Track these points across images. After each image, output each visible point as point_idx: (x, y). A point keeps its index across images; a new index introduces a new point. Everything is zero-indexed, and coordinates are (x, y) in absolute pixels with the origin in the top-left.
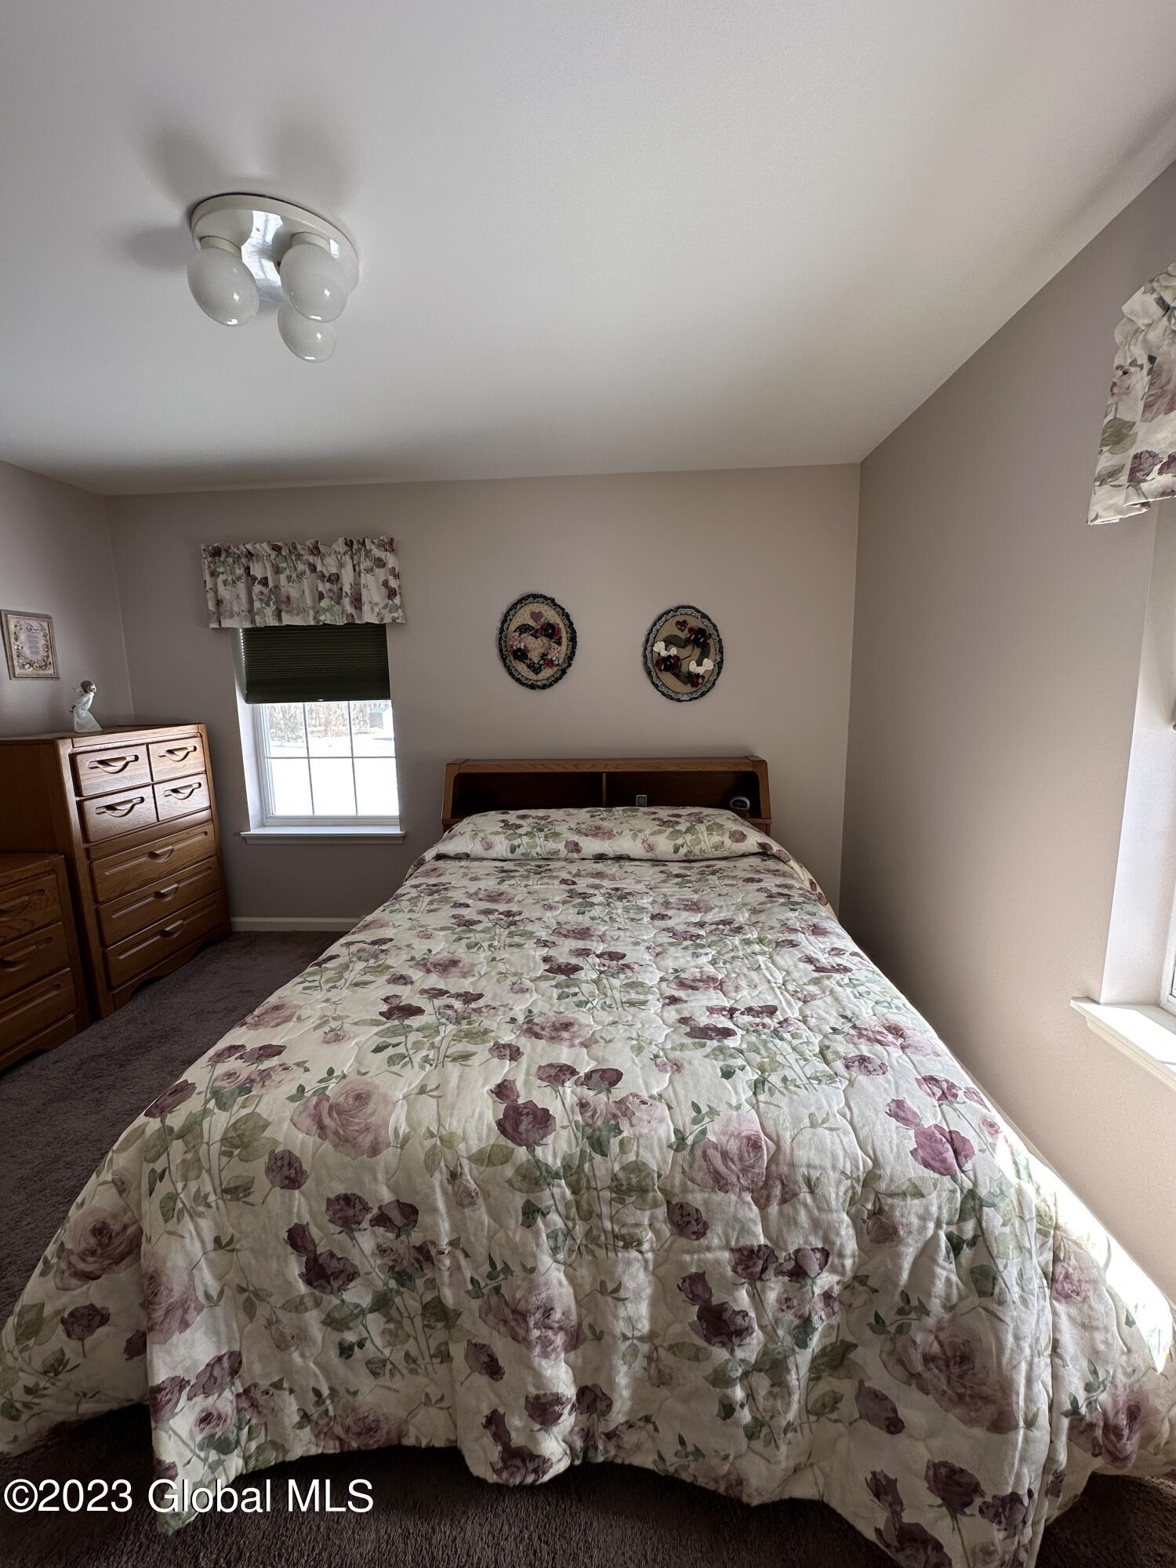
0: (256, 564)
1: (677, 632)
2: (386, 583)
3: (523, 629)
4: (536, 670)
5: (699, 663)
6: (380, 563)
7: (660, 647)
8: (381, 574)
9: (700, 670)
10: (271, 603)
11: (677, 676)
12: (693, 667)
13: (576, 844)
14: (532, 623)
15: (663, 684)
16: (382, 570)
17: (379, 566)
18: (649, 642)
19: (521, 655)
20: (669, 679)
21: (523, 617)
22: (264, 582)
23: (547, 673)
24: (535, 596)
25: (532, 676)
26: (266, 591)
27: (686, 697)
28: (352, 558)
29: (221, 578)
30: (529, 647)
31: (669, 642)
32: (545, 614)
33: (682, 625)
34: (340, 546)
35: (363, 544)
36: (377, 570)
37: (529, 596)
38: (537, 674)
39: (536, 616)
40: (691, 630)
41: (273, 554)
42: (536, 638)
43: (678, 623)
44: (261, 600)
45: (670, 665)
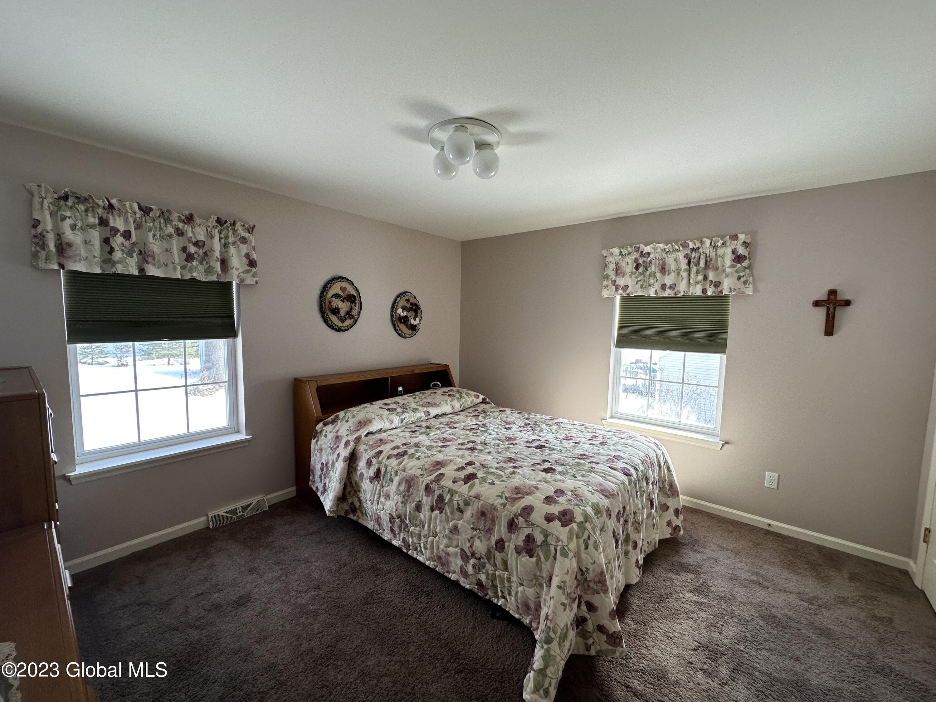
0: (117, 217)
1: (406, 304)
2: (247, 256)
3: (337, 296)
4: (343, 320)
5: (415, 320)
6: (244, 240)
7: (400, 311)
8: (244, 249)
9: (415, 323)
10: (135, 255)
11: (407, 326)
12: (412, 322)
13: (428, 412)
14: (341, 293)
15: (400, 329)
16: (246, 245)
17: (243, 243)
18: (394, 307)
19: (336, 311)
20: (402, 327)
21: (336, 289)
22: (127, 235)
23: (348, 322)
24: (342, 278)
25: (340, 324)
26: (127, 243)
27: (408, 336)
28: (220, 233)
29: (68, 222)
30: (340, 306)
31: (404, 308)
32: (348, 289)
33: (408, 300)
34: (212, 222)
35: (234, 224)
36: (241, 245)
37: (339, 278)
38: (343, 323)
39: (343, 289)
40: (412, 304)
41: (139, 214)
42: (343, 302)
43: (406, 300)
44: (122, 250)
45: (404, 320)
